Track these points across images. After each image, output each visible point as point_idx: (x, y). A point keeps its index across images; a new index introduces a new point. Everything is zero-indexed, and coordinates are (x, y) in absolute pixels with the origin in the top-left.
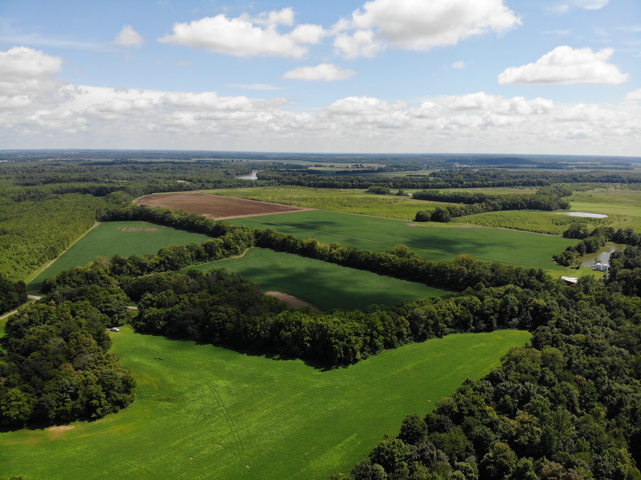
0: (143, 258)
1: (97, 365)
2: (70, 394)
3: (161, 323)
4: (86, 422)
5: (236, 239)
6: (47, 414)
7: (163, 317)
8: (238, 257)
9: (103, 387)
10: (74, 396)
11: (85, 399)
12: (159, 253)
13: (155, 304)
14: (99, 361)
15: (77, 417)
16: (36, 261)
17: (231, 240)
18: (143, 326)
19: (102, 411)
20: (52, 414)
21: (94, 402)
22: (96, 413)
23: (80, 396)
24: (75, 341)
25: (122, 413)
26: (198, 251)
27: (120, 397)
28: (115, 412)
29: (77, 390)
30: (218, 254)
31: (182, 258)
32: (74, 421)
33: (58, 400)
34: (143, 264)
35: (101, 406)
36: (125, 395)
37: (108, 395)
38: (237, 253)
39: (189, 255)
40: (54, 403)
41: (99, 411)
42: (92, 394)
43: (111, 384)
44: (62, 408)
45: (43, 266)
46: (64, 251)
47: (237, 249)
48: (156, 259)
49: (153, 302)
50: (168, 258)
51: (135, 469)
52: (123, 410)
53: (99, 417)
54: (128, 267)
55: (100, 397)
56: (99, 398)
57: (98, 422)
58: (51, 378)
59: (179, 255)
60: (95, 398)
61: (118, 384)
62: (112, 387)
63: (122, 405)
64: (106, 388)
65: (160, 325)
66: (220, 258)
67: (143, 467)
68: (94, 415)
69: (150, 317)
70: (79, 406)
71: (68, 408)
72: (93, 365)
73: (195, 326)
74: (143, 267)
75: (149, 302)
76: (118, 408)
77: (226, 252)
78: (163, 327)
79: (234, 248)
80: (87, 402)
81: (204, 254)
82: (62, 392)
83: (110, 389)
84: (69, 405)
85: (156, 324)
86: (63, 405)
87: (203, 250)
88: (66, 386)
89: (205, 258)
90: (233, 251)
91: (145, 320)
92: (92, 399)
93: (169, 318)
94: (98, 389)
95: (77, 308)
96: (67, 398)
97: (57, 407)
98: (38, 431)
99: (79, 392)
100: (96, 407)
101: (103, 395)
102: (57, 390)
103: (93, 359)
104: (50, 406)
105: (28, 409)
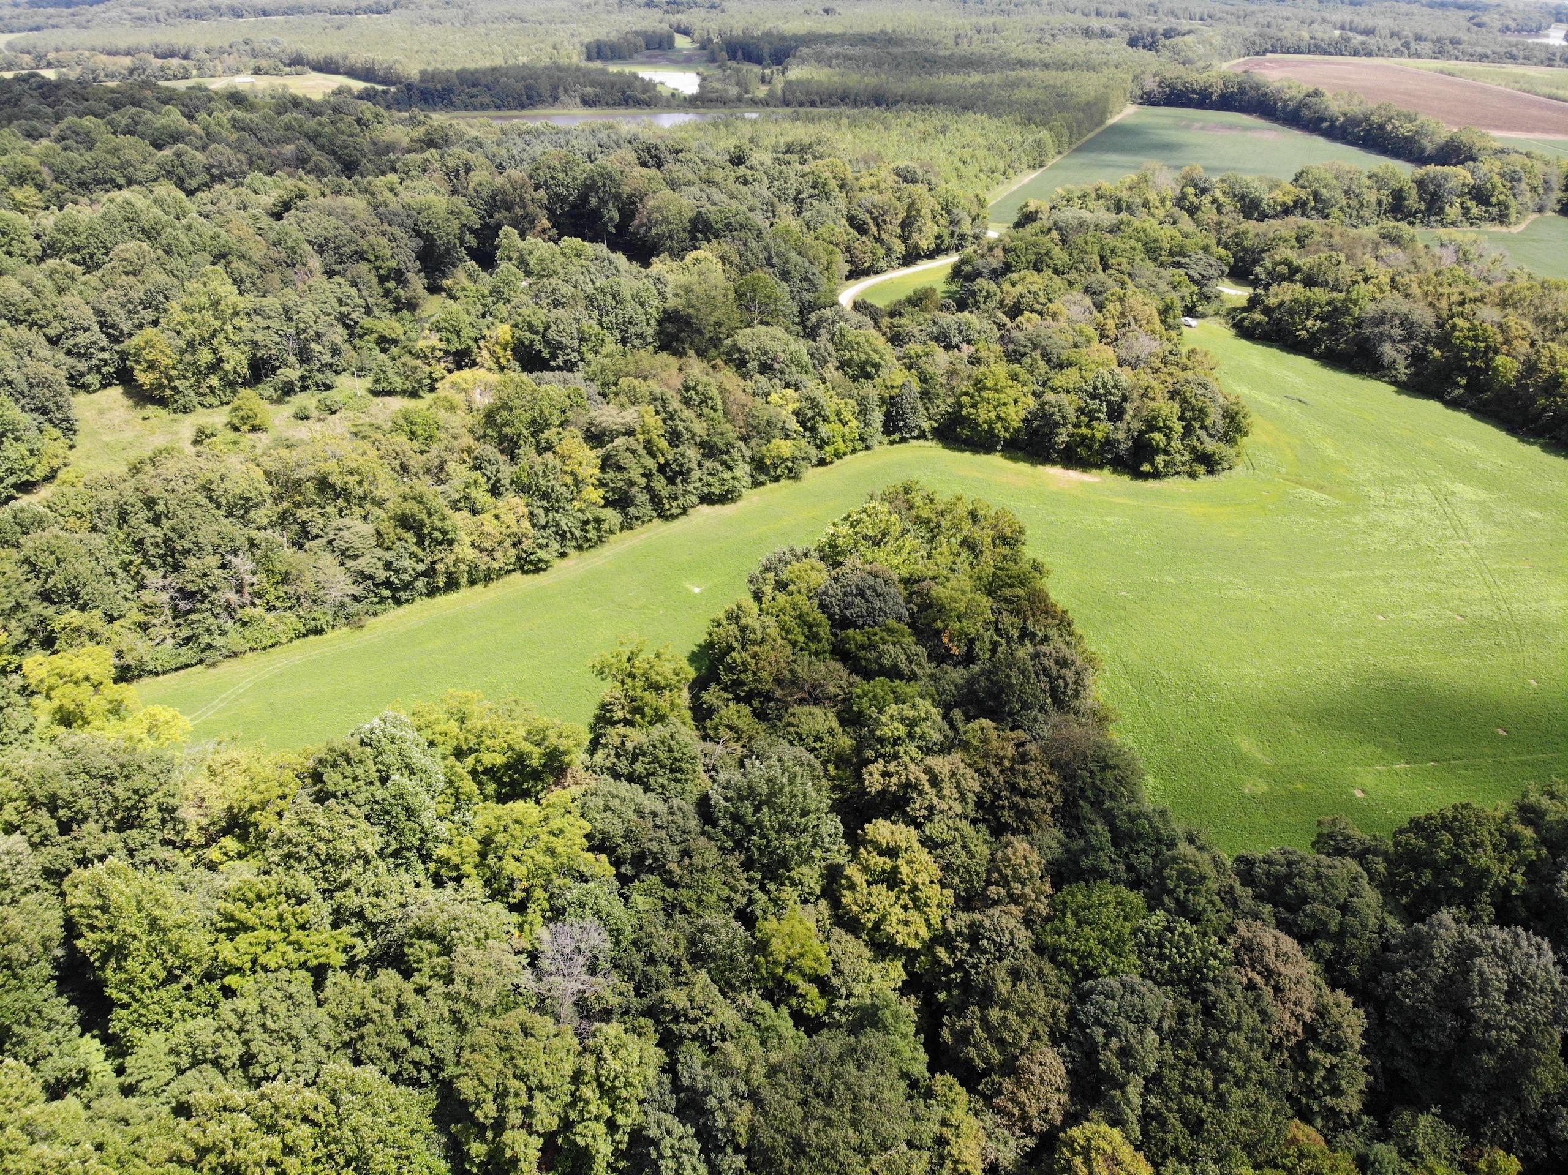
0: (1256, 184)
1: (1165, 363)
2: (1109, 403)
3: (1309, 323)
4: (1126, 478)
5: (1512, 180)
6: (1052, 434)
7: (1317, 310)
8: (1504, 230)
9: (1183, 410)
10: (1116, 414)
11: (1136, 425)
12: (1296, 180)
13: (1298, 276)
14: (1171, 358)
15: (1109, 462)
16: (1002, 166)
17: (1497, 179)
18: (1259, 323)
19: (1166, 464)
20: (1062, 438)
21: (1157, 436)
22: (1152, 464)
23: (1127, 417)
24: (1119, 308)
25: (1205, 483)
26: (1401, 190)
27: (1210, 446)
28: (1193, 475)
29: (1125, 399)
30: (1453, 212)
31: (1354, 203)
32: (1101, 466)
33: (1080, 410)
34: (1252, 201)
35: (1166, 452)
36: (1221, 444)
37: (1188, 431)
38: (1502, 218)
39: (1373, 198)
40: (1072, 416)
41: (1160, 460)
42: (1155, 418)
43: (1201, 410)
44: (1084, 430)
45: (1014, 178)
47: (1507, 207)
48: (1286, 193)
49: (1295, 270)
50: (1316, 195)
51: (1241, 594)
52: (1210, 478)
53: (1156, 475)
54: (1214, 201)
55: (1170, 428)
56: (1167, 431)
57: (1151, 484)
58: (1070, 365)
59: (1346, 192)
60: (1159, 430)
61: (1214, 416)
62: (1202, 413)
63: (1209, 463)
64: (1188, 414)
65: (1304, 328)
66: (1453, 224)
67: (1260, 596)
68: (1146, 468)
69: (1281, 304)
70: (1121, 436)
71: (1099, 435)
72: (1158, 364)
73: (1403, 347)
74: (1250, 207)
75: (1284, 269)
76: (1200, 469)
77: (1475, 211)
78: (1312, 335)
79: (1500, 203)
80: (1142, 433)
81: (1413, 201)
82: (1093, 397)
83: (1194, 419)
84: (1102, 429)
85: (1294, 323)
86: (1088, 425)
87: (1414, 192)
88: (1105, 384)
89: (1414, 215)
90: (1494, 211)
91: (1267, 311)
92: (1152, 428)
93: (1333, 315)
94: (1170, 410)
95: (1113, 251)
96: (1099, 411)
97: (1075, 426)
98: (1023, 467)
99: (1128, 406)
100: (1157, 451)
101: (1178, 427)
102: (1081, 390)
103: (1159, 351)
104: (1064, 418)
105: (1014, 415)
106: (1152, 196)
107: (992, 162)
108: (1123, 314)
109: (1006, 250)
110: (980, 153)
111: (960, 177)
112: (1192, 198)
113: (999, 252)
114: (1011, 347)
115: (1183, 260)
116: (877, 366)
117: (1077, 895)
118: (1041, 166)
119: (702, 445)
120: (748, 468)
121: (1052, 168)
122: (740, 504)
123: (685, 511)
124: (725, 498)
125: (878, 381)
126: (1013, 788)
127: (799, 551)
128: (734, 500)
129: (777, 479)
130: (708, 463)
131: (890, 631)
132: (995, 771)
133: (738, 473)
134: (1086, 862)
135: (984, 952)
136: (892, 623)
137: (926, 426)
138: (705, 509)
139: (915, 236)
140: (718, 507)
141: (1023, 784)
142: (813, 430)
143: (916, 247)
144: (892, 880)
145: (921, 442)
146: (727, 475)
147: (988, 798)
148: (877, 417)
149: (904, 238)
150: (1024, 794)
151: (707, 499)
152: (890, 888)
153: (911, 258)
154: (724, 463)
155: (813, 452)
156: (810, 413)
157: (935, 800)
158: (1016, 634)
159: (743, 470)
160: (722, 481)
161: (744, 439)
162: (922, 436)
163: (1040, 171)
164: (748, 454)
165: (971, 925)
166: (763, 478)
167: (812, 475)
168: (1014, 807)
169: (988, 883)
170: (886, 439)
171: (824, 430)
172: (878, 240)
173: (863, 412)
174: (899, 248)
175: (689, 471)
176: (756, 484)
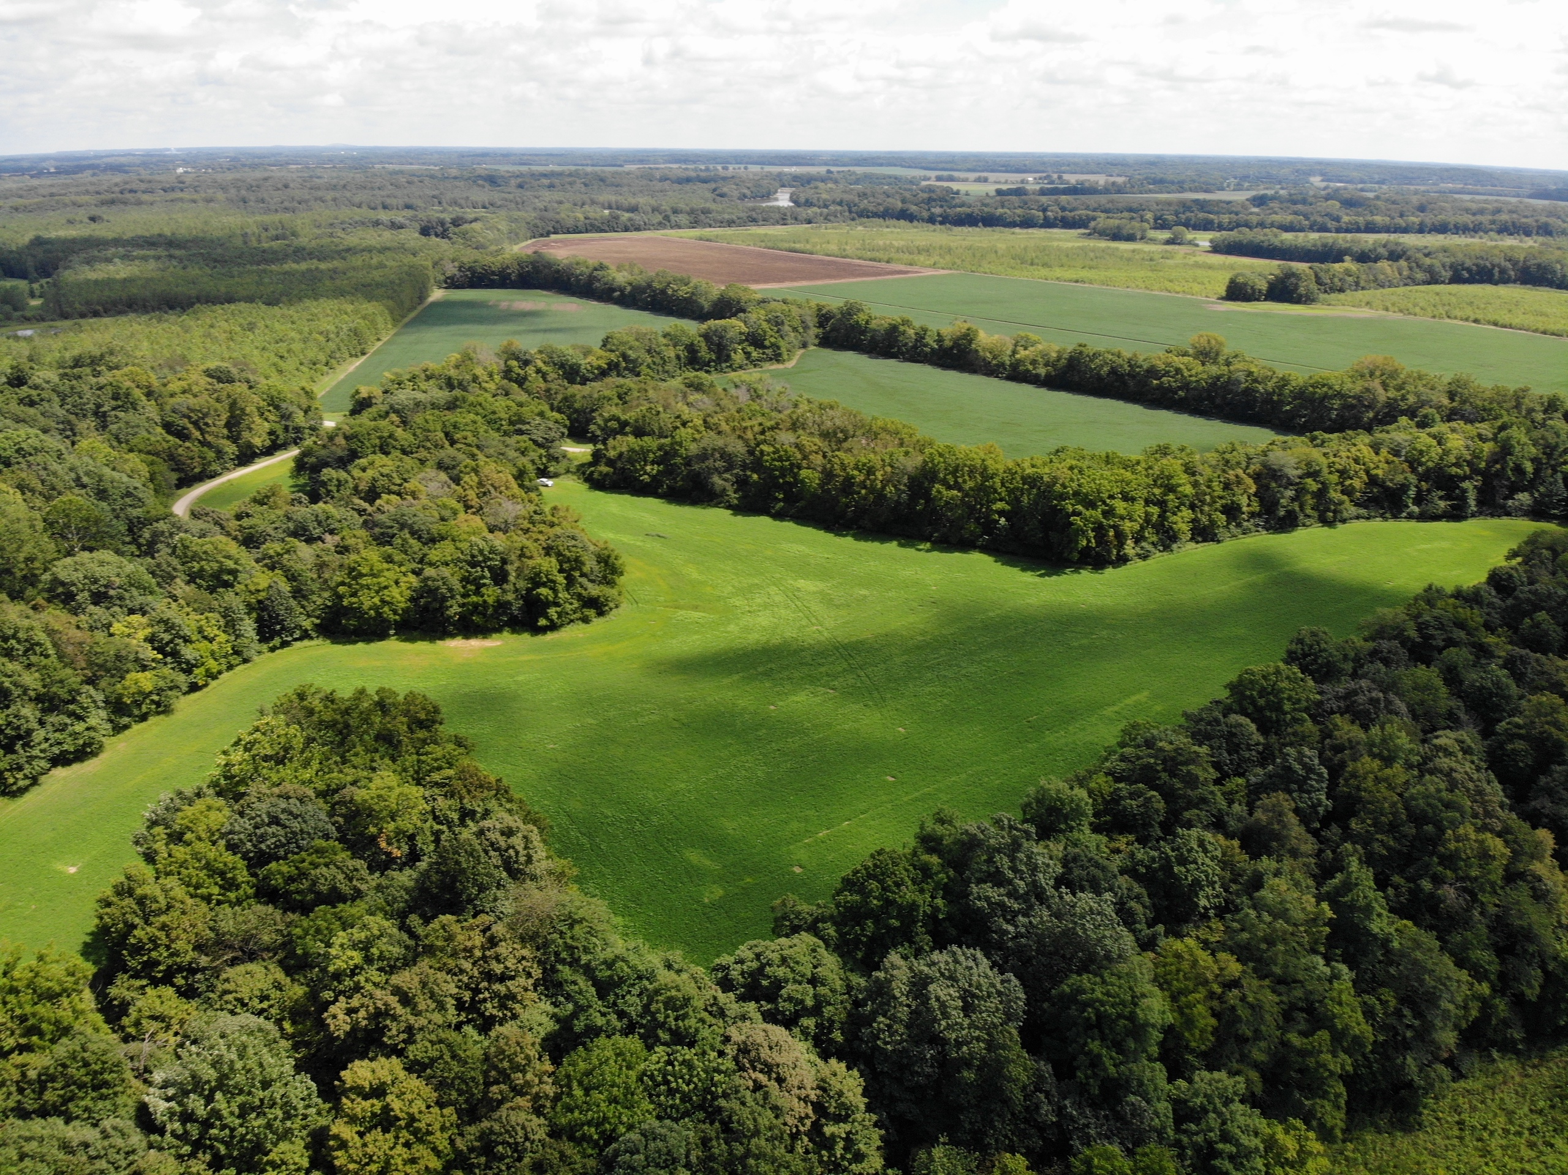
0: (571, 352)
1: (533, 523)
2: (490, 568)
3: (648, 468)
4: (526, 636)
5: (777, 324)
6: (442, 608)
7: (651, 455)
8: (781, 366)
9: (561, 563)
10: (500, 577)
11: (522, 584)
12: (604, 345)
13: (628, 429)
14: (537, 517)
15: (506, 624)
16: (322, 358)
17: (765, 325)
18: (607, 474)
19: (560, 615)
20: (454, 609)
21: (543, 591)
22: (547, 618)
23: (512, 578)
24: (476, 479)
25: (598, 625)
26: (692, 344)
27: (594, 590)
28: (586, 620)
29: (504, 561)
30: (738, 357)
31: (657, 360)
32: (499, 630)
33: (465, 580)
34: (571, 367)
35: (557, 605)
36: (602, 587)
37: (570, 581)
38: (777, 358)
39: (672, 355)
40: (457, 586)
41: (552, 612)
42: (538, 574)
43: (576, 560)
44: (475, 599)
45: (339, 368)
46: (379, 344)
47: (779, 348)
48: (598, 358)
49: (624, 424)
50: (625, 357)
52: (601, 620)
53: (553, 627)
54: (538, 371)
55: (554, 582)
56: (552, 584)
57: (550, 636)
58: (443, 538)
59: (649, 351)
60: (544, 585)
61: (590, 564)
62: (578, 562)
63: (597, 606)
64: (566, 566)
65: (646, 473)
66: (741, 367)
68: (542, 622)
69: (621, 455)
70: (510, 597)
71: (490, 600)
72: (526, 524)
73: (727, 476)
74: (572, 373)
75: (614, 424)
76: (591, 613)
77: (755, 354)
78: (653, 477)
79: (773, 345)
80: (529, 591)
81: (704, 353)
82: (473, 565)
83: (573, 569)
84: (491, 594)
85: (637, 471)
86: (477, 592)
87: (703, 344)
88: (481, 551)
89: (708, 364)
90: (769, 351)
91: (610, 463)
92: (537, 584)
93: (666, 457)
94: (549, 565)
95: (455, 427)
96: (483, 577)
97: (464, 596)
98: (422, 646)
99: (511, 569)
100: (548, 604)
101: (560, 579)
102: (459, 560)
103: (524, 512)
104: (450, 590)
105: (399, 597)
106: (479, 371)
107: (311, 354)
108: (480, 484)
109: (346, 438)
110: (297, 346)
111: (280, 372)
112: (517, 370)
113: (340, 441)
114: (377, 530)
115: (524, 427)
116: (234, 572)
117: (578, 1062)
118: (363, 354)
119: (38, 699)
120: (103, 714)
121: (375, 353)
122: (103, 756)
123: (35, 781)
124: (82, 754)
125: (238, 588)
126: (489, 976)
127: (189, 791)
128: (94, 754)
129: (143, 718)
130: (53, 719)
131: (320, 851)
132: (467, 965)
133: (92, 721)
134: (579, 1025)
135: (502, 1158)
136: (320, 843)
137: (307, 624)
138: (60, 772)
139: (246, 435)
140: (76, 767)
141: (498, 968)
142: (175, 654)
143: (250, 446)
144: (385, 1121)
145: (306, 642)
146: (79, 727)
147: (467, 996)
148: (248, 626)
149: (234, 438)
150: (502, 978)
151: (61, 760)
152: (386, 1130)
153: (246, 457)
154: (72, 714)
155: (182, 679)
156: (167, 637)
157: (412, 1019)
158: (455, 816)
159: (98, 718)
160: (75, 735)
161: (91, 681)
162: (305, 635)
163: (363, 359)
164: (100, 697)
165: (483, 1136)
166: (125, 720)
167: (185, 706)
168: (496, 995)
169: (488, 1084)
170: (264, 647)
171: (188, 652)
172: (204, 443)
173: (230, 624)
174: (231, 449)
175: (29, 732)
176: (118, 729)
